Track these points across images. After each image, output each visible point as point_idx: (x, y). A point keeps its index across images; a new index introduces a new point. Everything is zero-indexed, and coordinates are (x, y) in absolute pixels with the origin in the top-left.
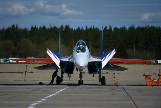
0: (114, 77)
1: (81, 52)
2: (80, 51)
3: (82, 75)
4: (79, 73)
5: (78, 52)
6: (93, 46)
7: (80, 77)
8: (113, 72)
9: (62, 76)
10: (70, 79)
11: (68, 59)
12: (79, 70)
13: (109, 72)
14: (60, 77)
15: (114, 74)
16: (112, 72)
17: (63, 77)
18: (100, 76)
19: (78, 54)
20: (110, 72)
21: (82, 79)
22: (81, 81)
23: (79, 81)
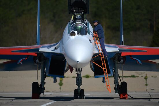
0: (146, 85)
1: (78, 34)
2: (76, 32)
3: (81, 79)
4: (76, 75)
5: (73, 34)
6: (108, 28)
7: (77, 83)
8: (144, 73)
9: (43, 83)
10: (60, 88)
11: (53, 48)
12: (74, 69)
13: (136, 75)
14: (39, 83)
15: (146, 78)
16: (141, 74)
17: (45, 83)
18: (116, 82)
19: (72, 37)
20: (138, 75)
21: (81, 88)
22: (80, 91)
23: (76, 91)
